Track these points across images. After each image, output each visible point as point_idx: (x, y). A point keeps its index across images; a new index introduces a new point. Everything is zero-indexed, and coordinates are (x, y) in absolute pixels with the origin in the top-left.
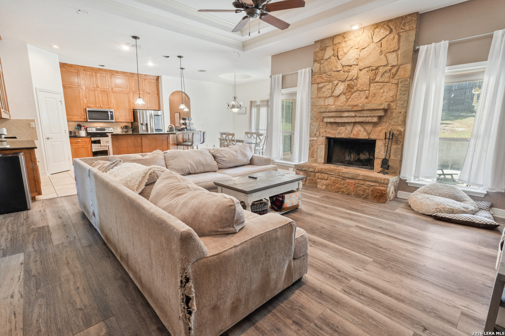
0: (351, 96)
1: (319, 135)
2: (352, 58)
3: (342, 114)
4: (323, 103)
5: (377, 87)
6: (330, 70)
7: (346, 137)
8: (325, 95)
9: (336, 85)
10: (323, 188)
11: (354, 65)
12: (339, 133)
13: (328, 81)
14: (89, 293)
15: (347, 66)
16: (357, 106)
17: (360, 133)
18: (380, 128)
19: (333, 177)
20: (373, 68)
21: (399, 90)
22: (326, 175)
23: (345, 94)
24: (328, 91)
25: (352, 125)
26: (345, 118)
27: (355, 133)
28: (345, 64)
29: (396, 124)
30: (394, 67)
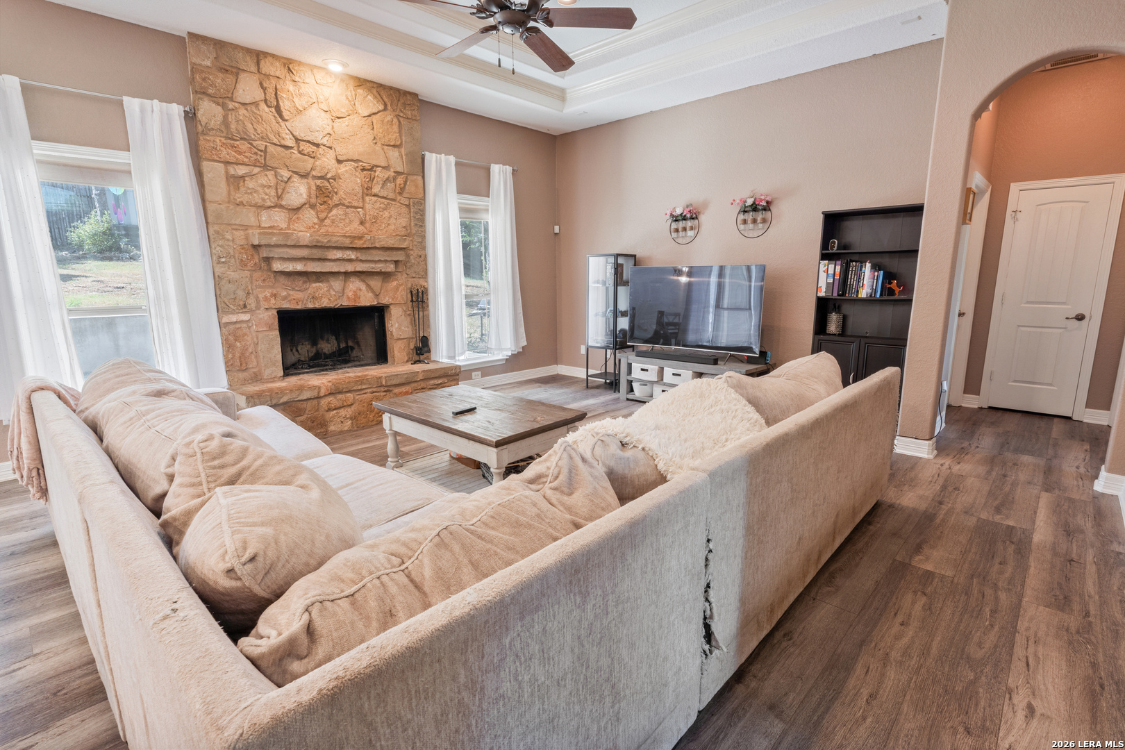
0: (329, 213)
1: (258, 308)
2: (318, 129)
3: (327, 253)
4: (253, 219)
5: (378, 205)
6: (262, 137)
7: (332, 305)
8: (257, 199)
9: (286, 179)
10: (346, 428)
11: (324, 145)
12: (313, 297)
13: (258, 164)
14: (895, 604)
15: (309, 142)
16: (360, 238)
17: (359, 294)
18: (395, 283)
19: (366, 393)
20: (365, 164)
21: (412, 218)
22: (348, 395)
23: (313, 206)
24: (267, 191)
25: (341, 278)
26: (332, 264)
27: (350, 294)
28: (302, 135)
29: (417, 276)
30: (399, 175)
